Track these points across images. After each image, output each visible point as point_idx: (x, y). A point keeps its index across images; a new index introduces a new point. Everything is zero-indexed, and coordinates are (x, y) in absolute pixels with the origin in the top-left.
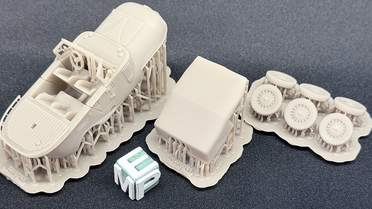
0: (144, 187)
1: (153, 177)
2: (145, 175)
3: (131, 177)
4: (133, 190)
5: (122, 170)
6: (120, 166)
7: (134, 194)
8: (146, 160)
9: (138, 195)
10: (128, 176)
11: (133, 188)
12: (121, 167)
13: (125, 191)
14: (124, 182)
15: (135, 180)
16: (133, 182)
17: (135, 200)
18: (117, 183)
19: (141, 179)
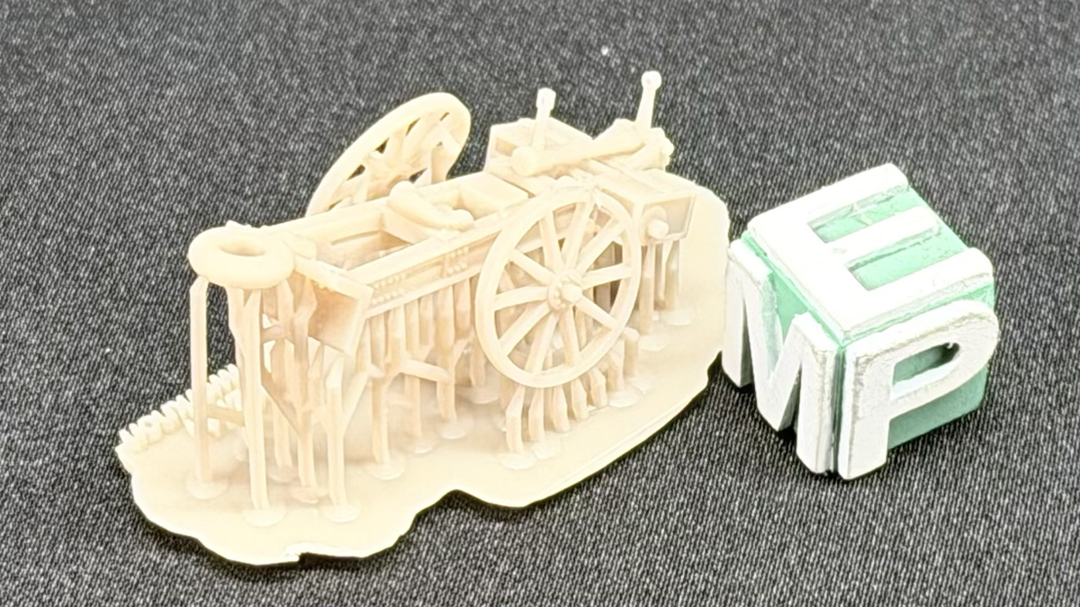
0: (893, 396)
1: (948, 339)
2: (908, 318)
3: (819, 321)
4: (827, 403)
5: (773, 279)
6: (761, 254)
7: (827, 434)
8: (920, 239)
9: (851, 443)
10: (807, 315)
11: (828, 388)
12: (767, 263)
13: (775, 418)
14: (775, 355)
15: (840, 336)
16: (832, 350)
17: (832, 477)
18: (737, 379)
19: (876, 336)
